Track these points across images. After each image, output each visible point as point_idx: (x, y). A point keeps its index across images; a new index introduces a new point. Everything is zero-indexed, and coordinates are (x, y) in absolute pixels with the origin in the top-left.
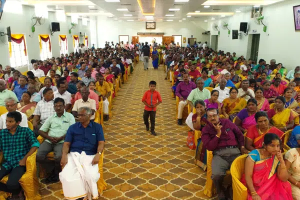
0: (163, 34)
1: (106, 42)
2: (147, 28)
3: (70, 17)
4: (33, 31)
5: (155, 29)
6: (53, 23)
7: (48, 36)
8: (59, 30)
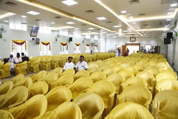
0: (140, 44)
2: (131, 41)
4: (56, 41)
5: (135, 41)
6: (70, 38)
7: (67, 44)
8: (72, 41)
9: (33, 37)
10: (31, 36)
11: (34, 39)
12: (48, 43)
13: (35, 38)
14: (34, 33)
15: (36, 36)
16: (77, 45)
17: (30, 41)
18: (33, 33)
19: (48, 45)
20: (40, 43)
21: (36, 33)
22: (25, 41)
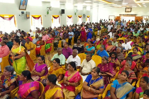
0: (136, 15)
1: (101, 19)
2: (125, 12)
3: (76, 6)
4: (48, 13)
5: (131, 12)
6: (62, 10)
7: (59, 16)
8: (64, 13)
9: (22, 11)
10: (19, 9)
11: (23, 13)
12: (40, 17)
13: (25, 11)
14: (23, 5)
15: (25, 10)
16: (69, 17)
17: (20, 15)
18: (21, 6)
19: (39, 19)
20: (30, 17)
21: (25, 6)
22: (14, 16)
